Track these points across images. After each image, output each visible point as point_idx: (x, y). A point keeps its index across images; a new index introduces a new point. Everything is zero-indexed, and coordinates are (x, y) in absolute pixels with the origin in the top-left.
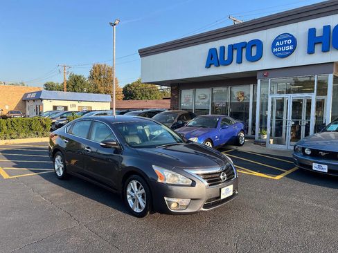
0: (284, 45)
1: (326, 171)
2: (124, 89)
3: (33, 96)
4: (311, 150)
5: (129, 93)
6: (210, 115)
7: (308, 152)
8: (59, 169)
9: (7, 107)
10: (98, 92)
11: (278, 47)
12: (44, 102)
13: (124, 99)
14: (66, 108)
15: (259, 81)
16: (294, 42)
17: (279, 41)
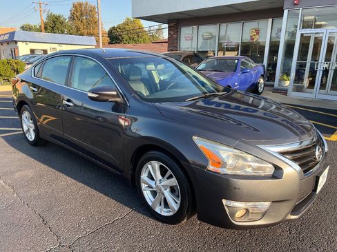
2: (109, 31)
3: (6, 37)
5: (114, 37)
8: (28, 130)
10: (81, 35)
12: (19, 44)
13: (110, 43)
14: (45, 52)
15: (286, 12)
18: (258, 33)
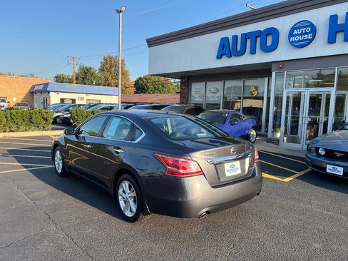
0: (302, 34)
1: (341, 174)
2: (135, 82)
3: (41, 88)
4: (325, 150)
5: (140, 87)
6: (221, 110)
7: (322, 152)
9: (14, 99)
10: (109, 85)
11: (295, 35)
12: (51, 93)
13: (135, 93)
14: (74, 101)
15: (274, 74)
16: (314, 30)
17: (297, 29)
18: (257, 90)
